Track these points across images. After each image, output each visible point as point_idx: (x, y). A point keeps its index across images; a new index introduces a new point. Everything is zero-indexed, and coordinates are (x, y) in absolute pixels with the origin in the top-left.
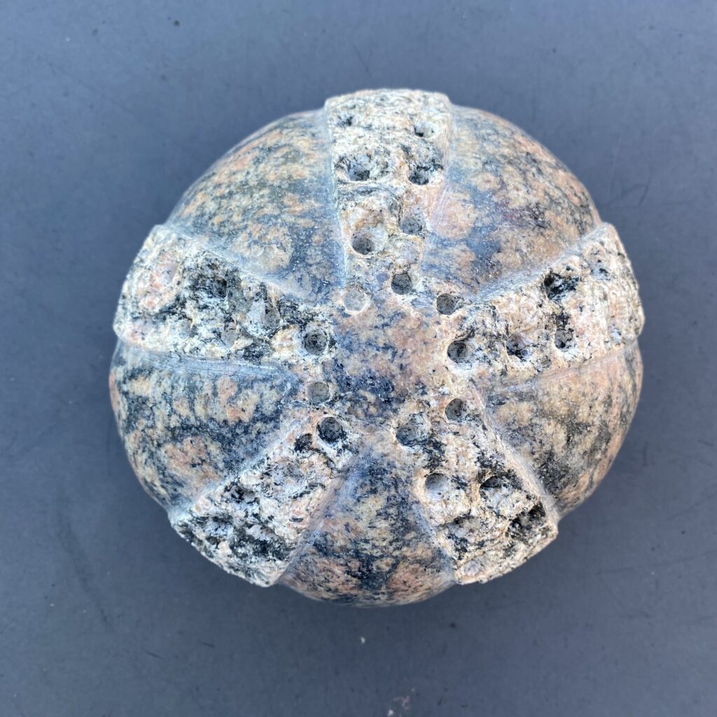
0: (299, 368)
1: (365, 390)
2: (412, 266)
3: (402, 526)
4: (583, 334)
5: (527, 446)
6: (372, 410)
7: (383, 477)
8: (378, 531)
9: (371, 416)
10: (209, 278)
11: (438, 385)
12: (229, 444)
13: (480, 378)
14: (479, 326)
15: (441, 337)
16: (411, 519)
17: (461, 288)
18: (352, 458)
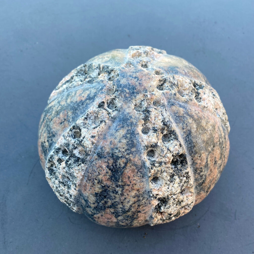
0: (105, 81)
1: (126, 88)
2: (148, 62)
3: (131, 144)
4: (205, 100)
5: (181, 124)
6: (127, 95)
7: (127, 121)
8: (122, 144)
9: (127, 97)
10: (83, 71)
11: (151, 91)
12: (76, 110)
13: (166, 93)
14: (168, 79)
15: (155, 78)
16: (135, 141)
17: (163, 71)
18: (117, 113)
